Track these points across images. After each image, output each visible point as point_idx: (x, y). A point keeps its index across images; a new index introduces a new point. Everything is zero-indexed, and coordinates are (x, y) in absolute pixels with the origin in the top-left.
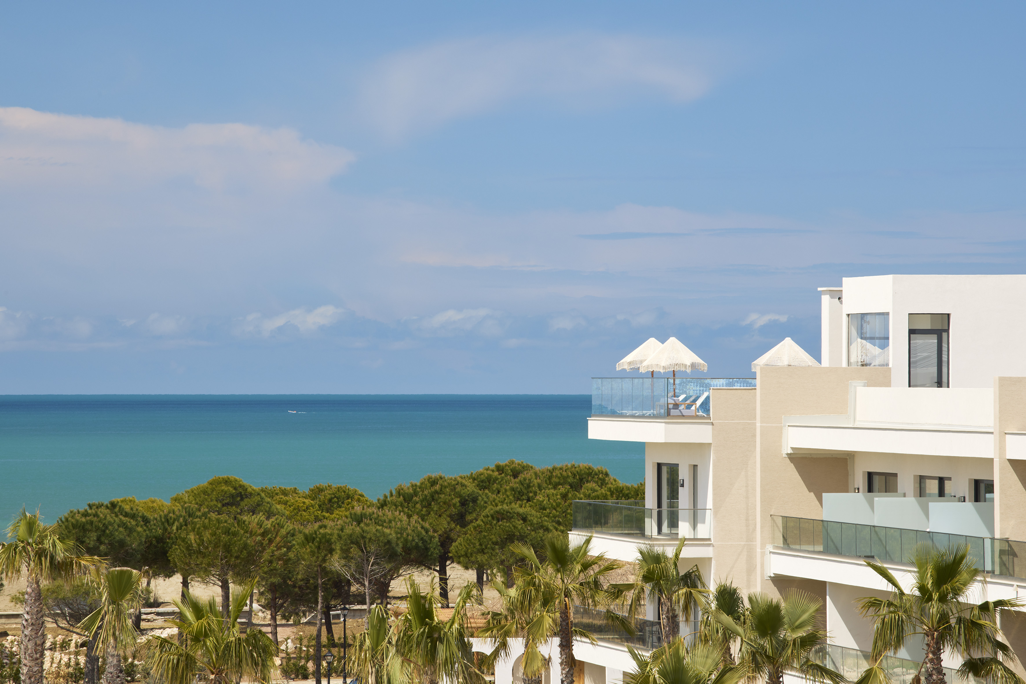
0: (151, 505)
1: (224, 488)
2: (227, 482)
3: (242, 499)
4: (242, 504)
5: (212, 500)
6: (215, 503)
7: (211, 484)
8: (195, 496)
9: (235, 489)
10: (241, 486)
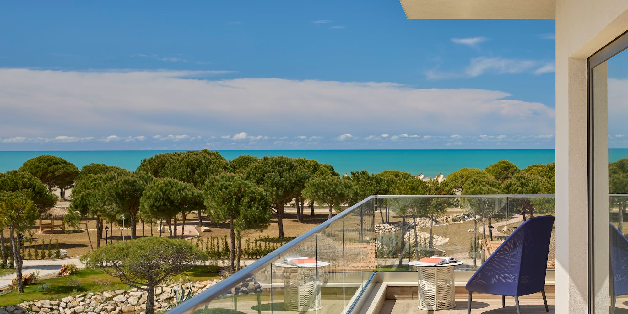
0: (473, 170)
1: (503, 164)
2: (504, 162)
3: (509, 169)
4: (509, 170)
5: (498, 169)
6: (499, 170)
7: (499, 163)
8: (493, 167)
9: (507, 165)
10: (509, 164)
